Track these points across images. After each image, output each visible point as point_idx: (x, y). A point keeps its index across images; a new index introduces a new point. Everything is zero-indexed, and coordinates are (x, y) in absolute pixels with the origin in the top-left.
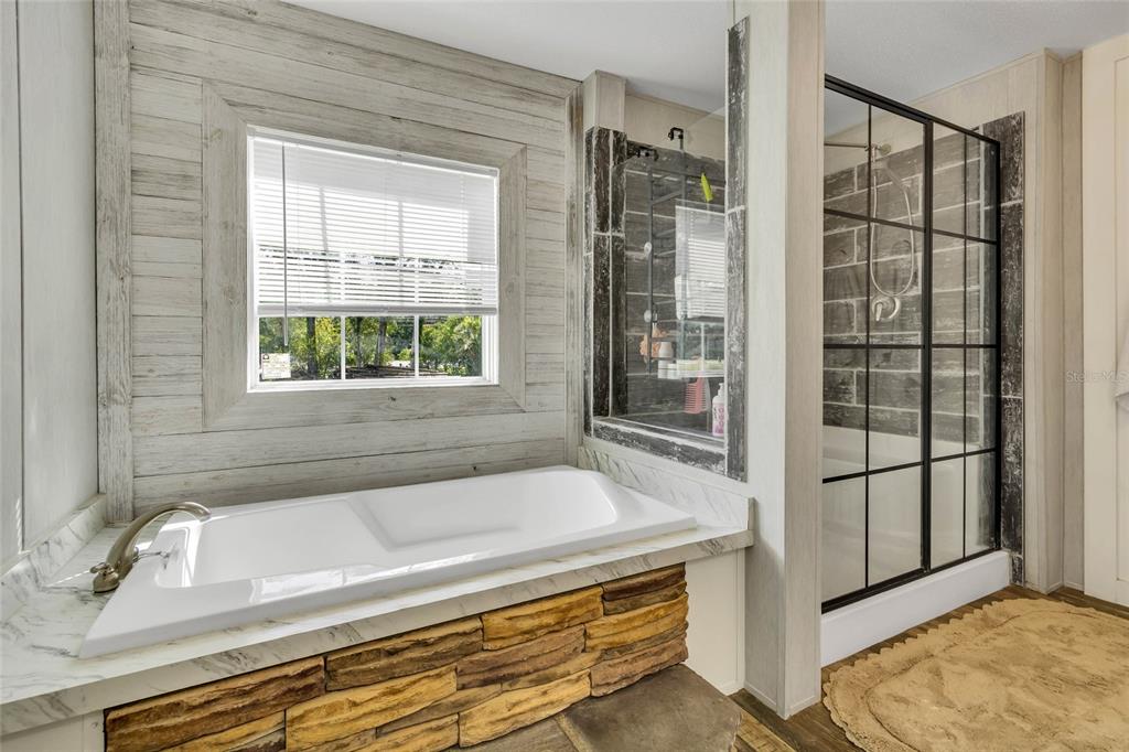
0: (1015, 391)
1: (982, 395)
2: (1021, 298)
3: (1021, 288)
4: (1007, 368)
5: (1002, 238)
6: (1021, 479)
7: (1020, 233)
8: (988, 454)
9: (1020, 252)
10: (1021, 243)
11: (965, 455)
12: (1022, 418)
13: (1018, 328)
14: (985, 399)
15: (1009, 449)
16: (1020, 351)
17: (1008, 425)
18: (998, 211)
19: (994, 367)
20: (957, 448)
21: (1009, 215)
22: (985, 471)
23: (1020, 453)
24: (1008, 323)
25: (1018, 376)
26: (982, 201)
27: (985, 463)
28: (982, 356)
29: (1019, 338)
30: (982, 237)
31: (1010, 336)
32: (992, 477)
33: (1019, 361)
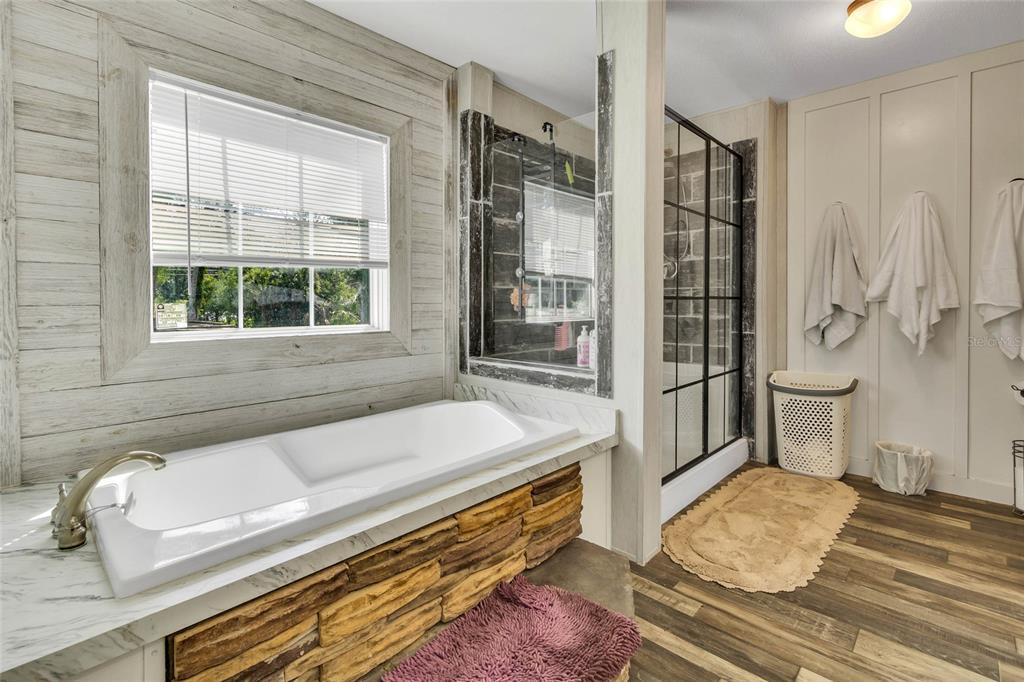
0: (751, 328)
1: (731, 332)
2: (754, 266)
3: (754, 259)
4: (746, 313)
5: (743, 222)
6: (753, 388)
7: (754, 221)
8: (735, 373)
9: (754, 234)
10: (755, 228)
11: (724, 374)
12: (754, 347)
13: (753, 286)
14: (733, 335)
15: (747, 368)
16: (753, 301)
17: (746, 352)
18: (741, 203)
19: (738, 313)
20: (721, 369)
21: (748, 208)
22: (733, 384)
23: (753, 371)
24: (746, 282)
25: (752, 317)
26: (731, 197)
27: (733, 379)
28: (730, 304)
29: (753, 293)
30: (731, 221)
31: (748, 291)
32: (737, 389)
33: (753, 308)
